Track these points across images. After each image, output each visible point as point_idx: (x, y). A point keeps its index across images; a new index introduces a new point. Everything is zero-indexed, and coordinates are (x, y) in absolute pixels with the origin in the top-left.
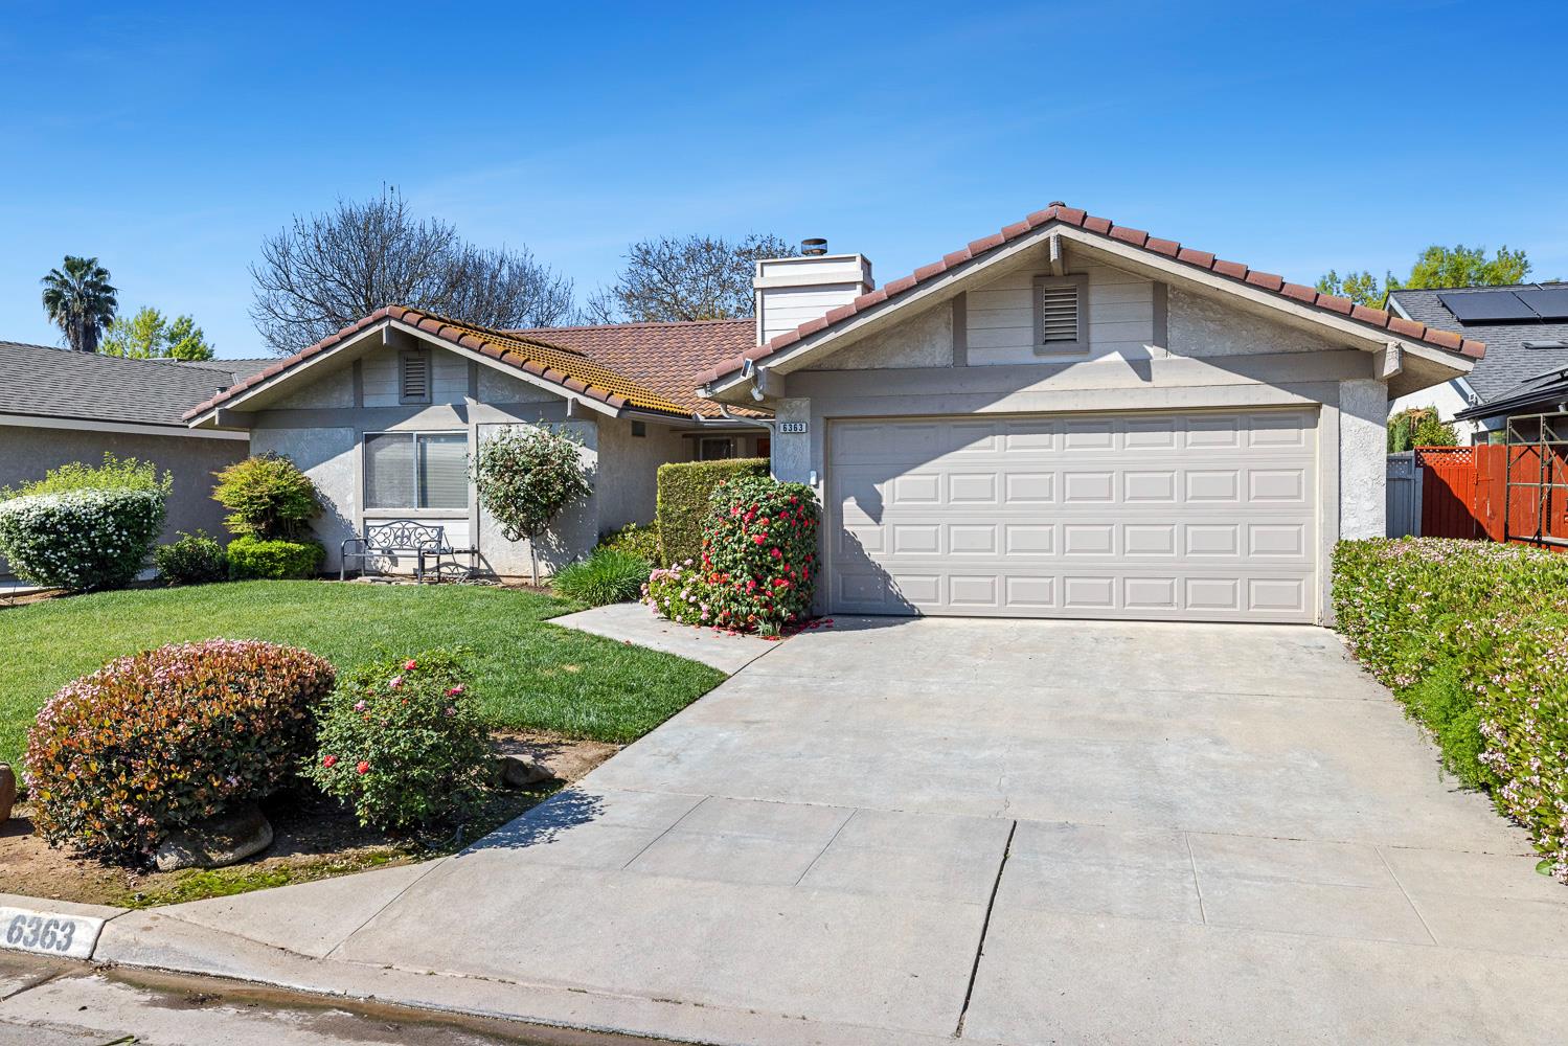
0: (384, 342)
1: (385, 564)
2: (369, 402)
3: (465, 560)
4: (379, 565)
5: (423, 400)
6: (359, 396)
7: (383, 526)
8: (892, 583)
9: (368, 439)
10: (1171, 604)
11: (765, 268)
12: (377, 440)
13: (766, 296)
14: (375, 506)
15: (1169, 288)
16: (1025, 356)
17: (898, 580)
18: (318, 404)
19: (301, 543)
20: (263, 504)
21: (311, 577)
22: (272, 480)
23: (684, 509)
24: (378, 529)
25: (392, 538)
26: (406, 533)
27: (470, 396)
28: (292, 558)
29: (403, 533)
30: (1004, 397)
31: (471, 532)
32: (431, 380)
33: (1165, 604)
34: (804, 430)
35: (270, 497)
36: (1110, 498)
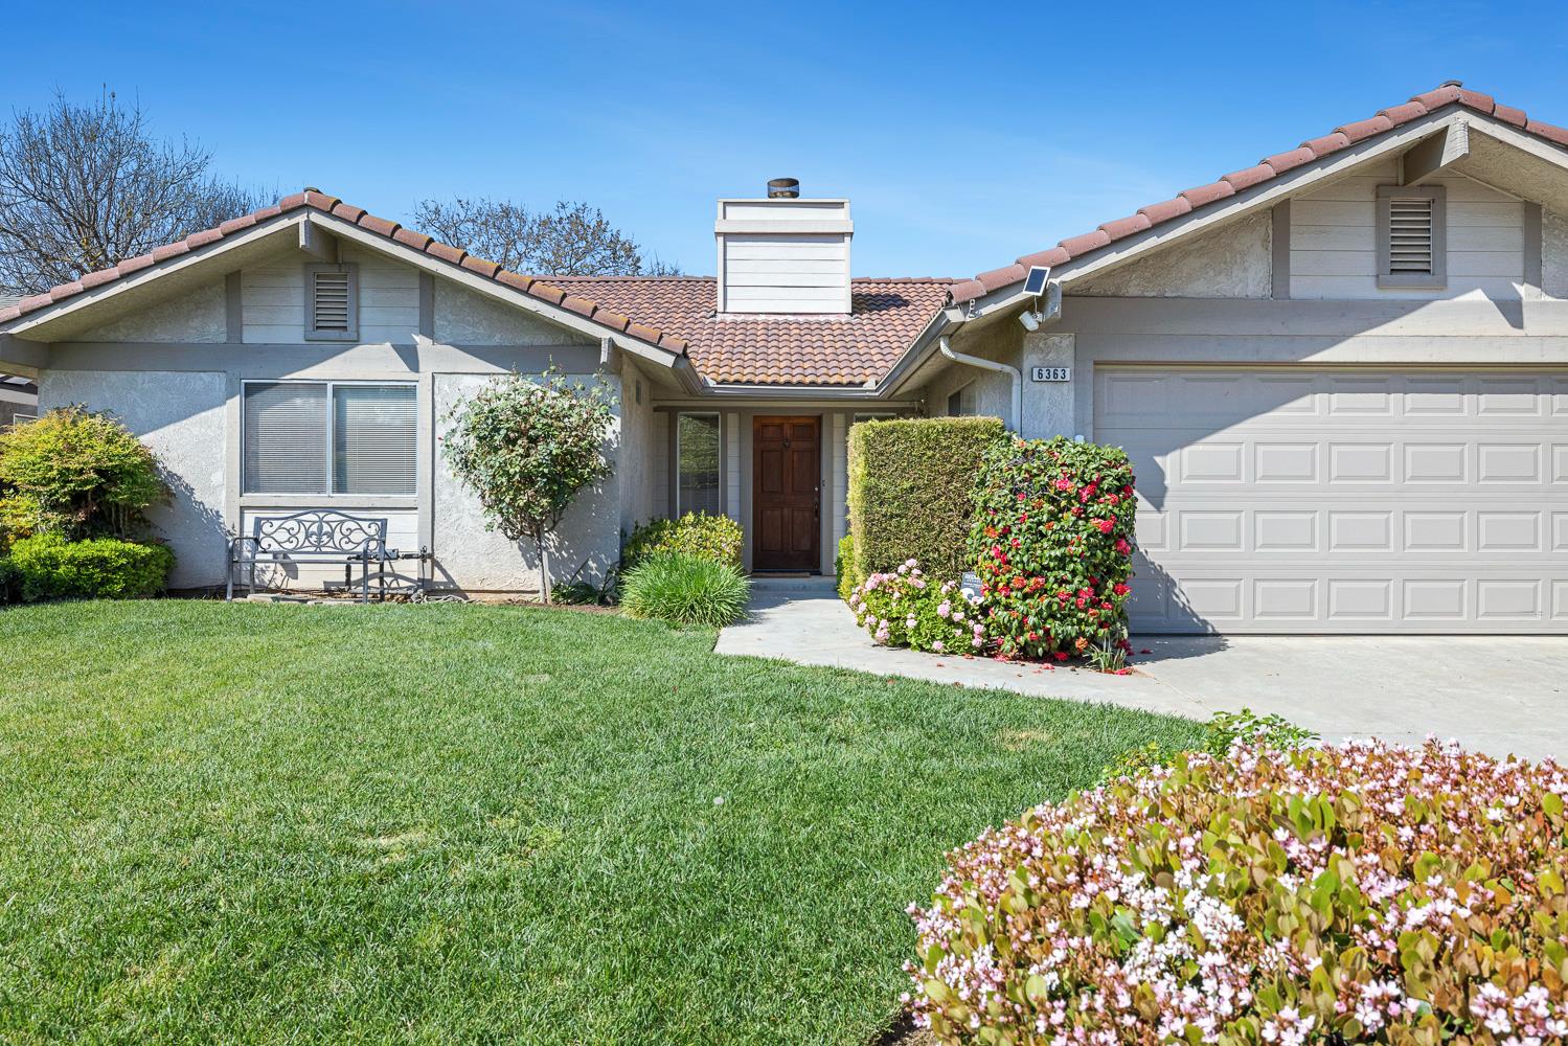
0: (302, 242)
1: (273, 575)
2: (251, 336)
3: (411, 569)
4: (267, 577)
5: (344, 335)
6: (235, 325)
7: (287, 518)
8: (1177, 591)
9: (250, 390)
10: (1533, 613)
11: (728, 209)
12: (265, 393)
13: (728, 244)
14: (257, 489)
15: (1543, 211)
16: (1364, 288)
17: (1184, 586)
18: (163, 335)
19: (144, 543)
20: (86, 482)
21: (158, 595)
22: (100, 446)
23: (906, 485)
24: (276, 524)
25: (301, 537)
26: (326, 528)
27: (422, 333)
28: (134, 566)
29: (320, 528)
30: (1340, 342)
31: (420, 527)
32: (358, 307)
33: (1527, 613)
34: (1067, 378)
35: (98, 471)
36: (1460, 478)
